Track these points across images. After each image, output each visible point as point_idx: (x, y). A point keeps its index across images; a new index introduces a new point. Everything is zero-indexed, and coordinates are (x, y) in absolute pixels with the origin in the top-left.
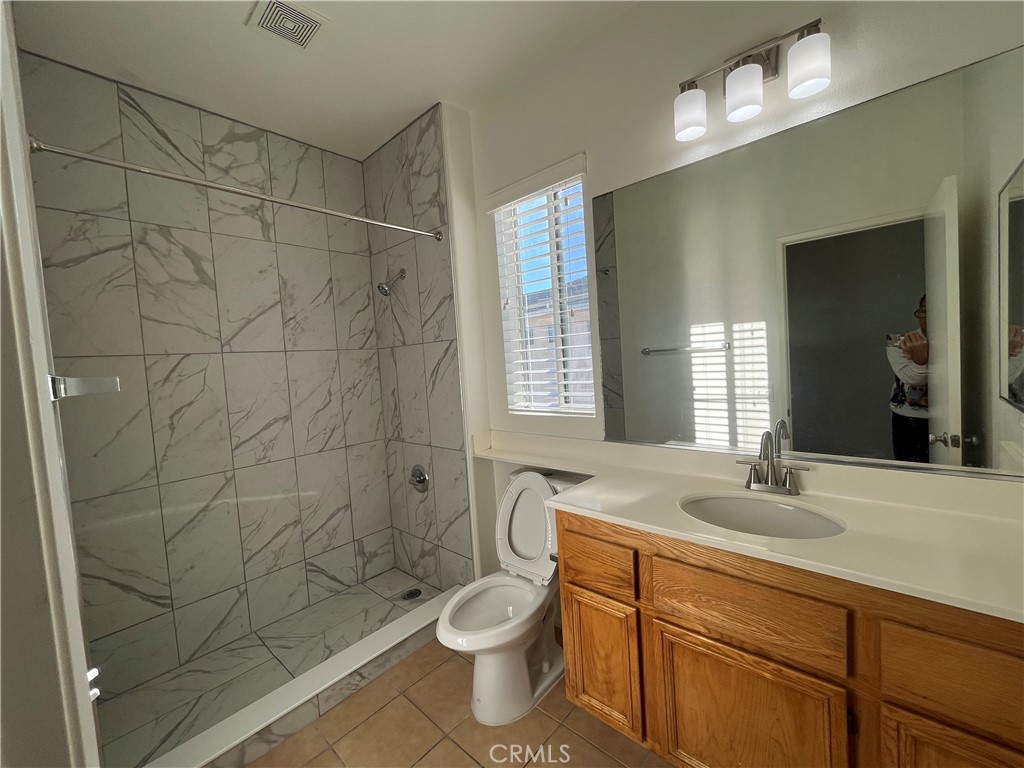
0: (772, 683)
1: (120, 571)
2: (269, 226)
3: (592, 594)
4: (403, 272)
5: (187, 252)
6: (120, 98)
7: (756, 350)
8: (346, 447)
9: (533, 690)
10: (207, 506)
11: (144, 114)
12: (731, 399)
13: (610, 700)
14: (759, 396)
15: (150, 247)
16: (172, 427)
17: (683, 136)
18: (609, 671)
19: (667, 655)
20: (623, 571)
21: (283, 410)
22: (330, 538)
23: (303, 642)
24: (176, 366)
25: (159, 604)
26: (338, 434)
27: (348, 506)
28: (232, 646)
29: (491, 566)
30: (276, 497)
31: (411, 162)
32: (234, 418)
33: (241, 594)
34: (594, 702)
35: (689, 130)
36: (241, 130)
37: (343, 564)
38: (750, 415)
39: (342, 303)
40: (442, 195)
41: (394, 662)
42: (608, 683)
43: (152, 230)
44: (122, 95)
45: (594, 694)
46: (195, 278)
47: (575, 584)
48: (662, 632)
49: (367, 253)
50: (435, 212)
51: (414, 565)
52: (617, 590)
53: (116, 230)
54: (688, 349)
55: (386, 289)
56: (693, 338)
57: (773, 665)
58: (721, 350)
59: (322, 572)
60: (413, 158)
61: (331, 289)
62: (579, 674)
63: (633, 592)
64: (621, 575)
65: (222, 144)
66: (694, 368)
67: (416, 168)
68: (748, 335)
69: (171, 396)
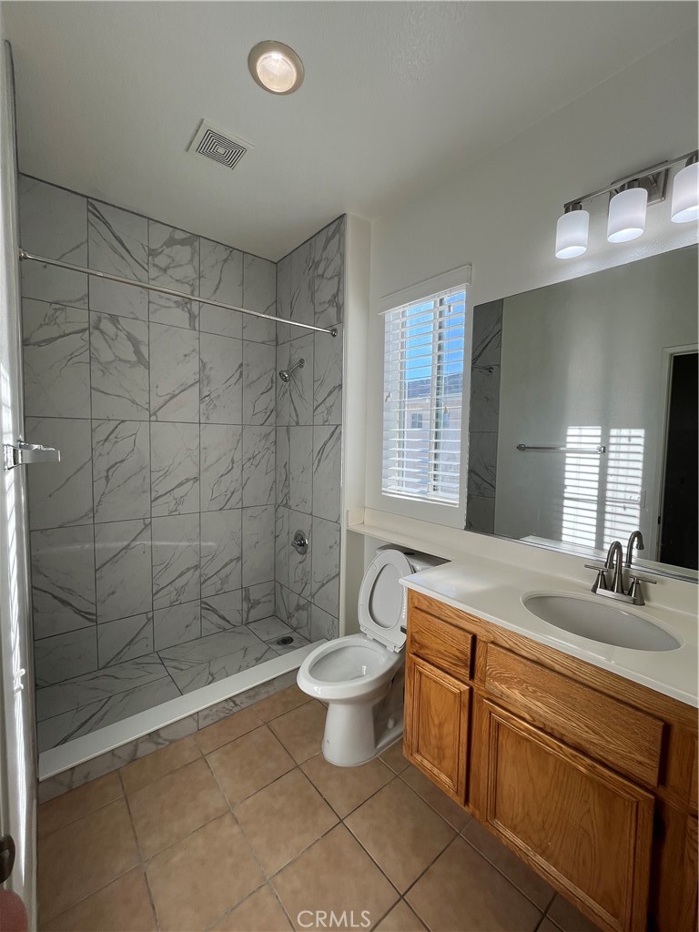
0: (586, 776)
1: (61, 588)
2: (195, 317)
3: (432, 668)
4: (302, 361)
5: (130, 337)
6: (88, 210)
7: (632, 457)
8: (242, 508)
9: (377, 742)
10: (129, 545)
11: (106, 223)
12: (602, 501)
13: (440, 763)
14: (631, 501)
15: (102, 332)
16: (107, 478)
17: (563, 253)
18: (441, 738)
19: (493, 733)
20: (461, 652)
21: (193, 472)
22: (222, 583)
23: (192, 666)
24: (113, 430)
25: (87, 618)
26: (237, 496)
27: (239, 558)
28: (138, 661)
29: (353, 628)
30: (181, 544)
31: (316, 265)
32: (155, 476)
33: (149, 620)
34: (426, 763)
35: (568, 248)
36: (179, 235)
37: (231, 606)
38: (619, 518)
39: (249, 385)
40: (340, 297)
41: (263, 696)
42: (440, 748)
43: (105, 318)
44: (90, 208)
45: (427, 756)
46: (133, 358)
47: (419, 657)
48: (490, 713)
49: (274, 343)
50: (333, 311)
51: (290, 616)
52: (453, 668)
53: (79, 317)
54: (562, 449)
55: (286, 376)
56: (569, 439)
57: (589, 761)
58: (596, 453)
59: (214, 611)
60: (319, 262)
61: (241, 372)
62: (415, 735)
63: (468, 672)
64: (459, 655)
65: (164, 247)
66: (567, 468)
67: (320, 271)
68: (625, 440)
69: (108, 453)
